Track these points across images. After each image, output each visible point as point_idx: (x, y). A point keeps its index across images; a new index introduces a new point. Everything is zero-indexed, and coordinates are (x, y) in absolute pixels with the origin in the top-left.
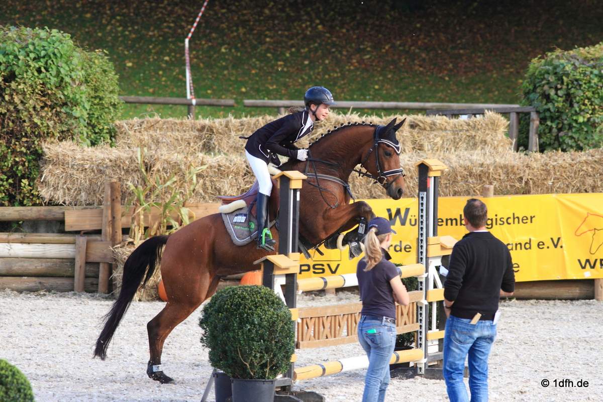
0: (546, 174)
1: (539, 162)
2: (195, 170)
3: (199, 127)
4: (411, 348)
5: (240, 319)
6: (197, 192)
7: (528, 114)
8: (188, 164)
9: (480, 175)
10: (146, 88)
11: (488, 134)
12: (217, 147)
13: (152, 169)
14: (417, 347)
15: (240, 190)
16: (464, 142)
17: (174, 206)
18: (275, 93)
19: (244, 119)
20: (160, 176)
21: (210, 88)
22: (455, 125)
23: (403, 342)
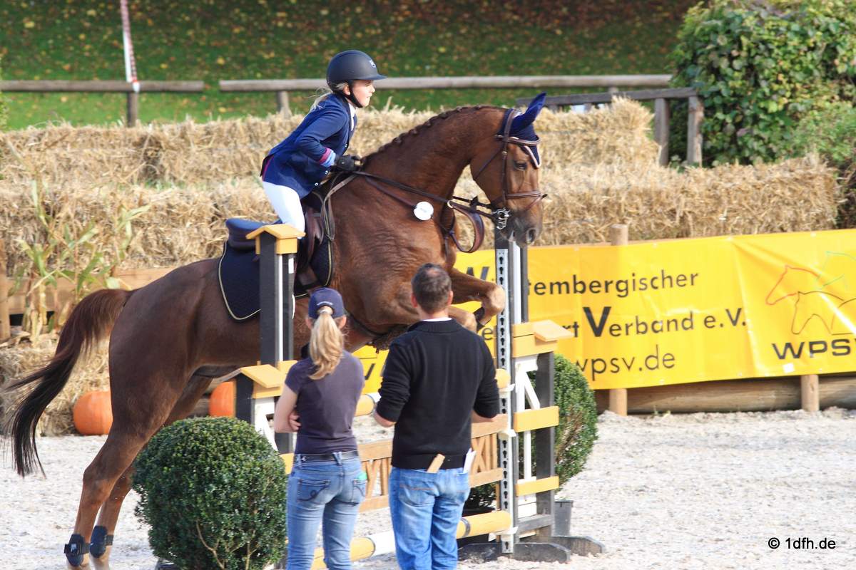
0: (715, 204)
1: (702, 184)
2: (130, 214)
3: (136, 139)
4: (490, 510)
5: (199, 476)
6: (133, 251)
7: (684, 100)
8: (117, 205)
9: (604, 209)
10: (58, 63)
11: (619, 136)
12: (168, 171)
13: (57, 216)
14: (500, 507)
15: (206, 244)
16: (580, 150)
17: (97, 276)
18: (273, 65)
19: (212, 123)
20: (71, 226)
21: (166, 59)
22: (563, 123)
23: (477, 500)
